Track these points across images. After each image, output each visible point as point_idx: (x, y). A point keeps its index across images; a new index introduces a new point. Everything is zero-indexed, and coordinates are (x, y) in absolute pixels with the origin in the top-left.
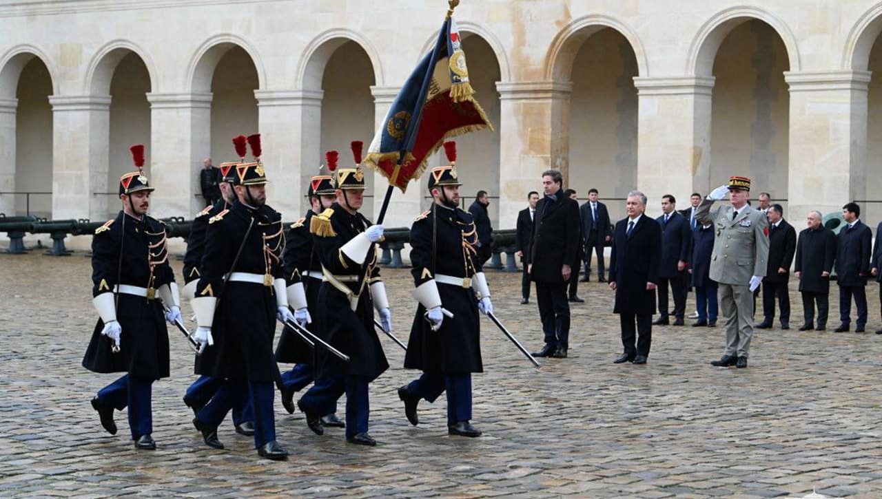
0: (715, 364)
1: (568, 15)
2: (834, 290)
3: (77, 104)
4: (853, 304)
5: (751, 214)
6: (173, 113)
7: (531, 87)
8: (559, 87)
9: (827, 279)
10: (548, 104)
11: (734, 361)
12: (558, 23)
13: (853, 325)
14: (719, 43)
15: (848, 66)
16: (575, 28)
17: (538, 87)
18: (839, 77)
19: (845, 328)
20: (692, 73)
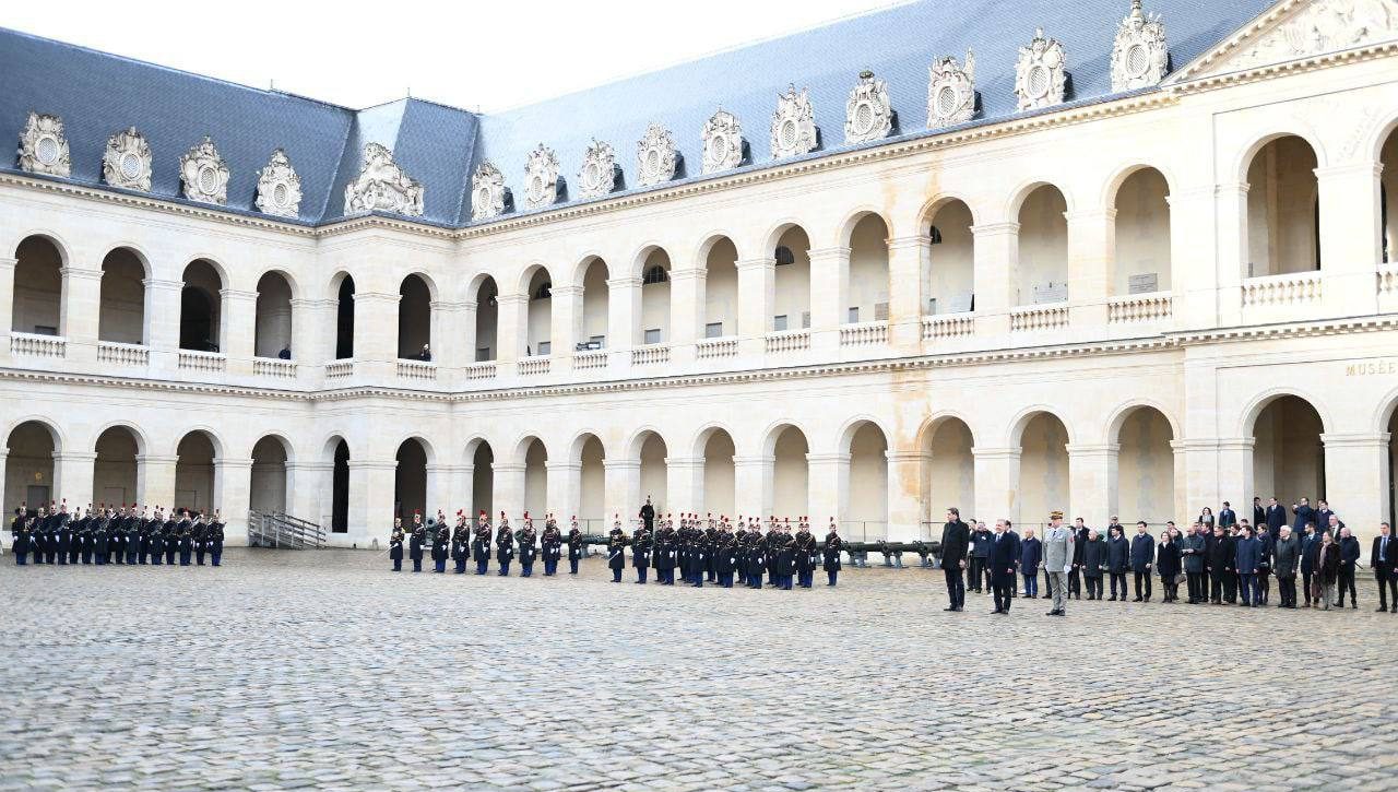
0: (1048, 614)
1: (929, 410)
2: (1107, 580)
3: (618, 464)
4: (1118, 581)
5: (1064, 531)
6: (681, 470)
7: (907, 454)
8: (924, 454)
9: (1102, 571)
10: (918, 464)
11: (1058, 612)
12: (924, 415)
13: (1119, 597)
14: (1024, 426)
15: (1106, 441)
16: (934, 418)
17: (911, 454)
18: (1100, 447)
19: (1114, 599)
20: (1008, 445)
